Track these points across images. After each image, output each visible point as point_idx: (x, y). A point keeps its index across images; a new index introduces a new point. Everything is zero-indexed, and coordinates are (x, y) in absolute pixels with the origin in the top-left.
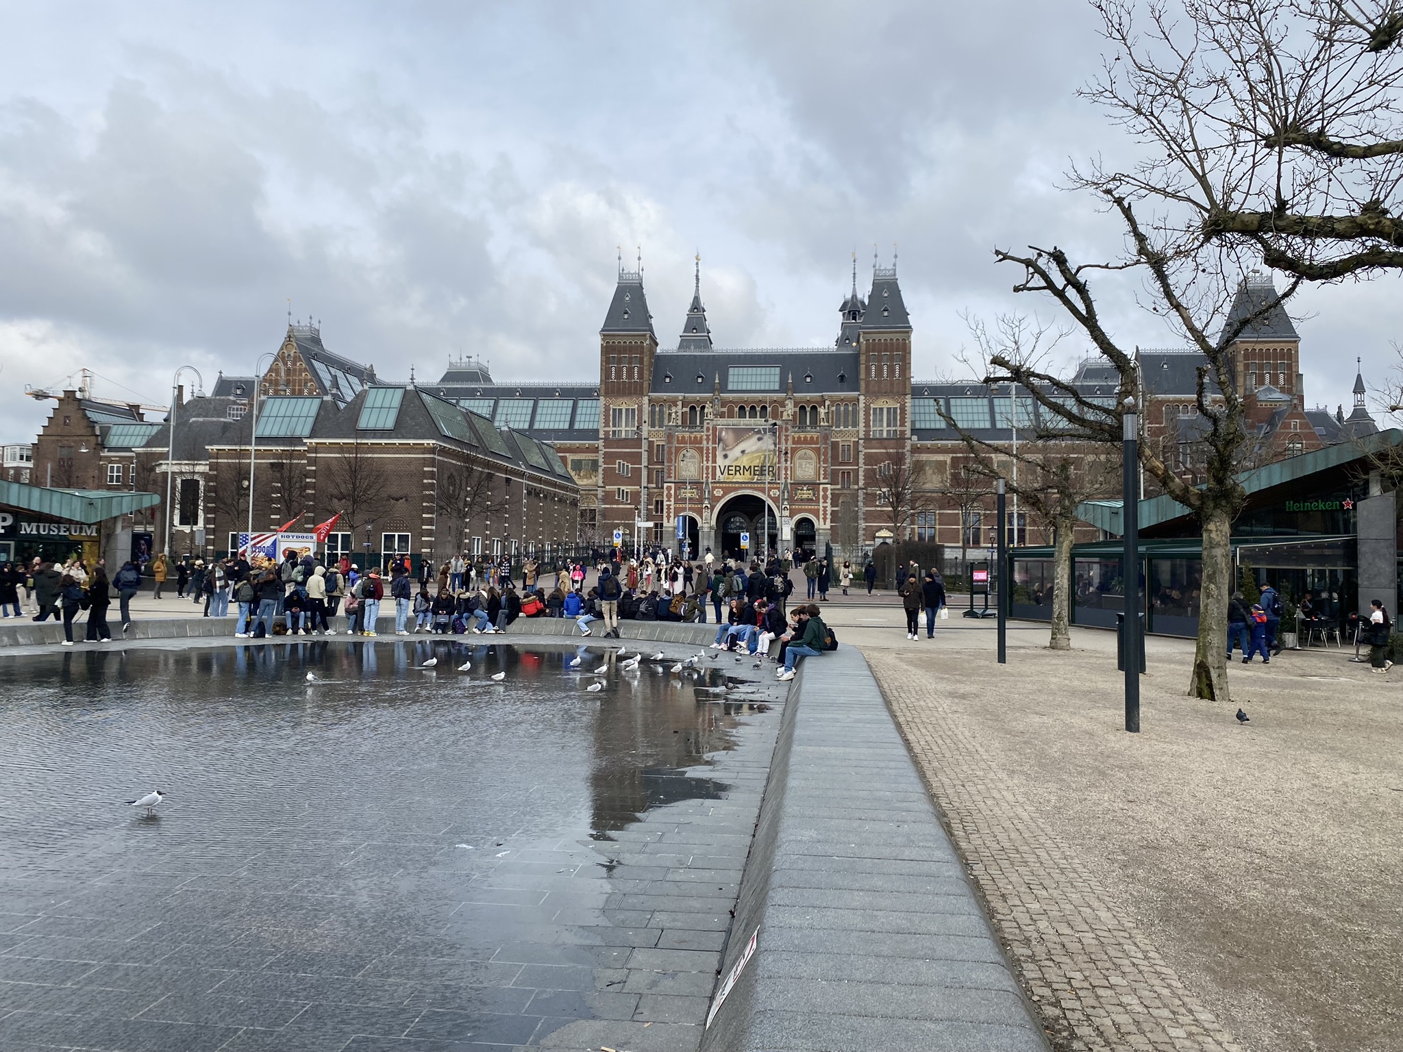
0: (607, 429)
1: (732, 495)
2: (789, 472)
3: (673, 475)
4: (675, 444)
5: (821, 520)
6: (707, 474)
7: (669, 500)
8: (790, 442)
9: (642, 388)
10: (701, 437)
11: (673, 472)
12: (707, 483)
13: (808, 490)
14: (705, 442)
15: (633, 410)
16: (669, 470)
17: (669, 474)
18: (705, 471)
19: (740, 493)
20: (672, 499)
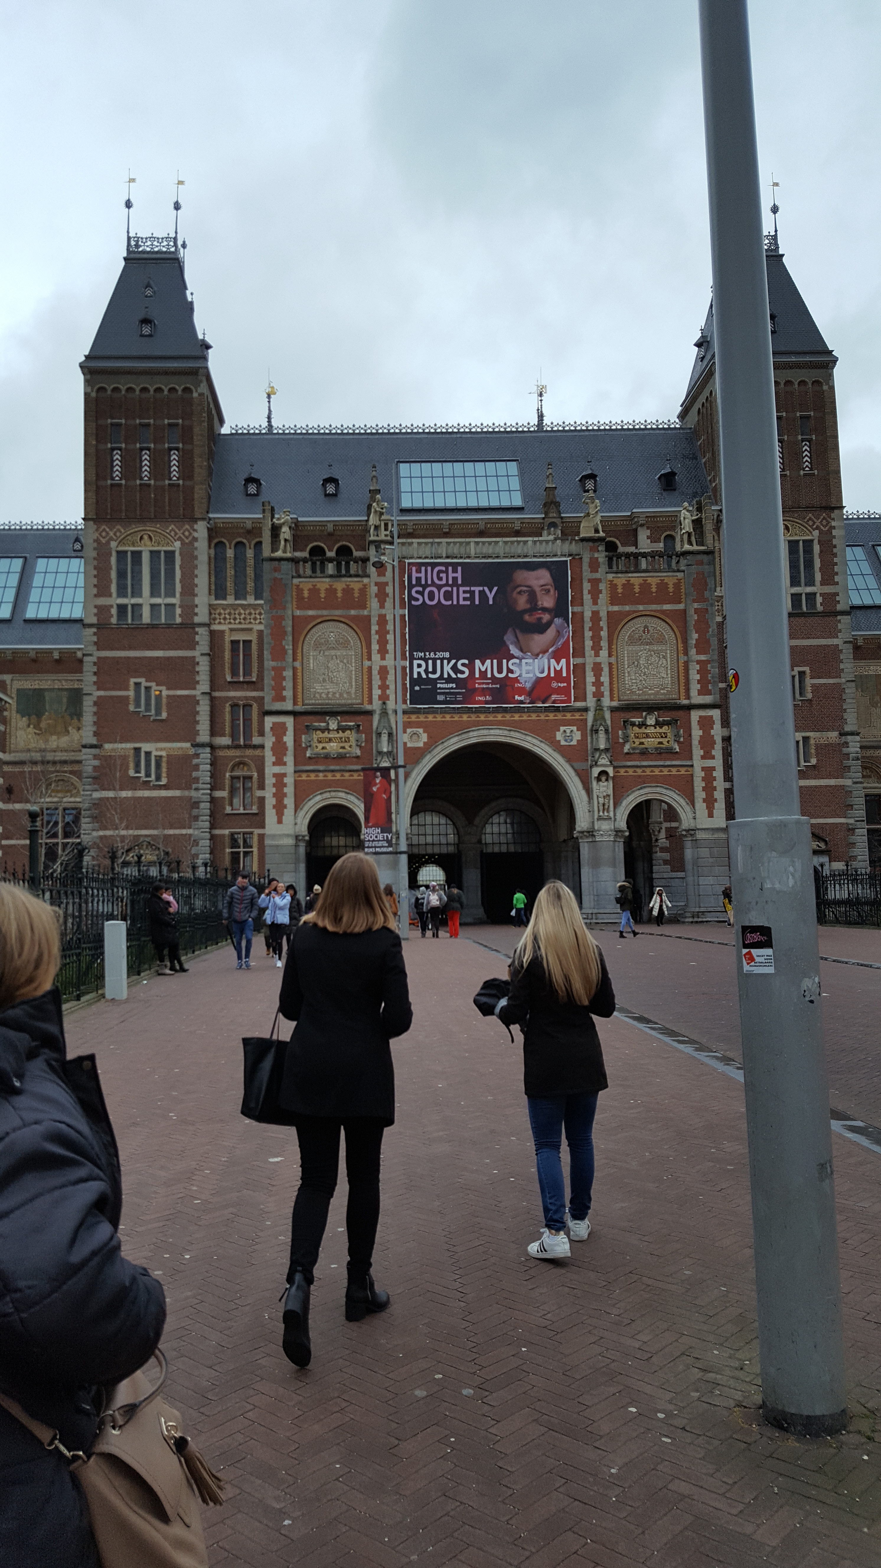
0: (102, 601)
1: (454, 743)
2: (605, 679)
3: (288, 693)
4: (292, 610)
5: (700, 806)
6: (384, 687)
7: (279, 762)
8: (603, 598)
9: (189, 502)
10: (364, 590)
11: (288, 684)
12: (384, 713)
13: (658, 724)
14: (374, 604)
15: (170, 555)
16: (279, 678)
17: (279, 689)
18: (376, 681)
19: (474, 737)
20: (289, 759)
